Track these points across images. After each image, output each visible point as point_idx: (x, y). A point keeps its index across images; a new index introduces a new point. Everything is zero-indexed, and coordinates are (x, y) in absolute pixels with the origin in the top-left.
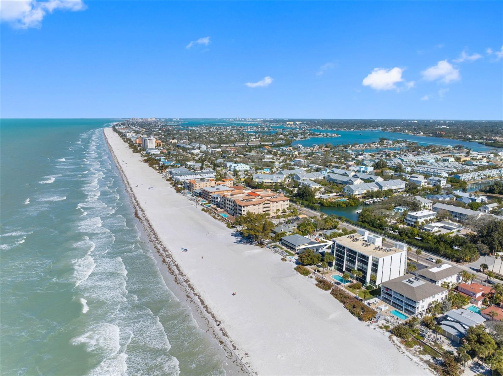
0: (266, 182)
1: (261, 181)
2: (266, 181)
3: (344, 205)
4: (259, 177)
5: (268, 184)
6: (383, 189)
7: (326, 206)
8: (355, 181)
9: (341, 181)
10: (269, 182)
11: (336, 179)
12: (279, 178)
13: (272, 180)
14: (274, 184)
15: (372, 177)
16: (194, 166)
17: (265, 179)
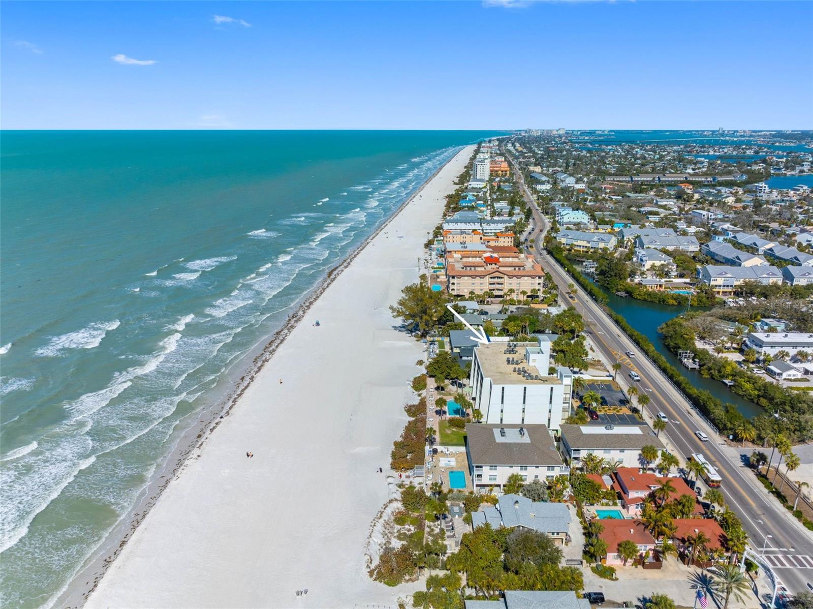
0: (578, 246)
1: (570, 242)
2: (580, 243)
3: (671, 302)
4: (568, 235)
5: (581, 249)
6: (795, 283)
7: (637, 299)
8: (745, 260)
9: (724, 258)
10: (583, 246)
11: (719, 253)
12: (602, 240)
13: (588, 242)
14: (592, 250)
15: (799, 257)
16: (502, 210)
17: (577, 240)
